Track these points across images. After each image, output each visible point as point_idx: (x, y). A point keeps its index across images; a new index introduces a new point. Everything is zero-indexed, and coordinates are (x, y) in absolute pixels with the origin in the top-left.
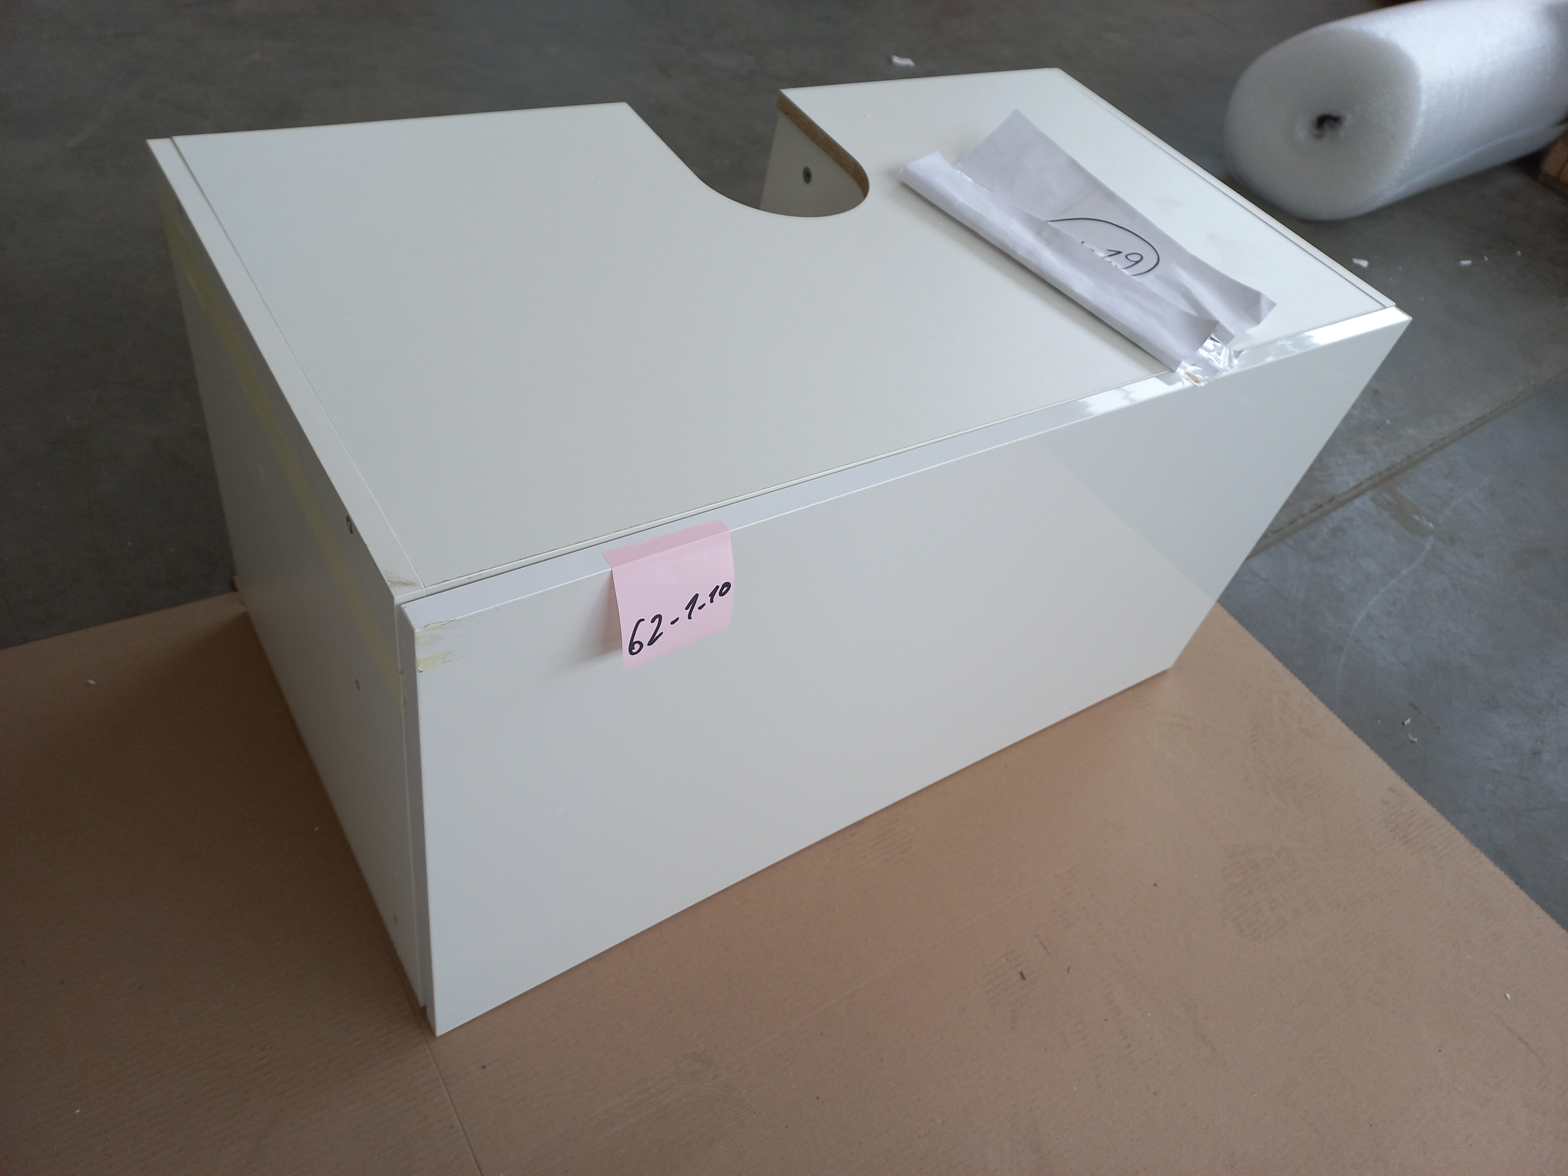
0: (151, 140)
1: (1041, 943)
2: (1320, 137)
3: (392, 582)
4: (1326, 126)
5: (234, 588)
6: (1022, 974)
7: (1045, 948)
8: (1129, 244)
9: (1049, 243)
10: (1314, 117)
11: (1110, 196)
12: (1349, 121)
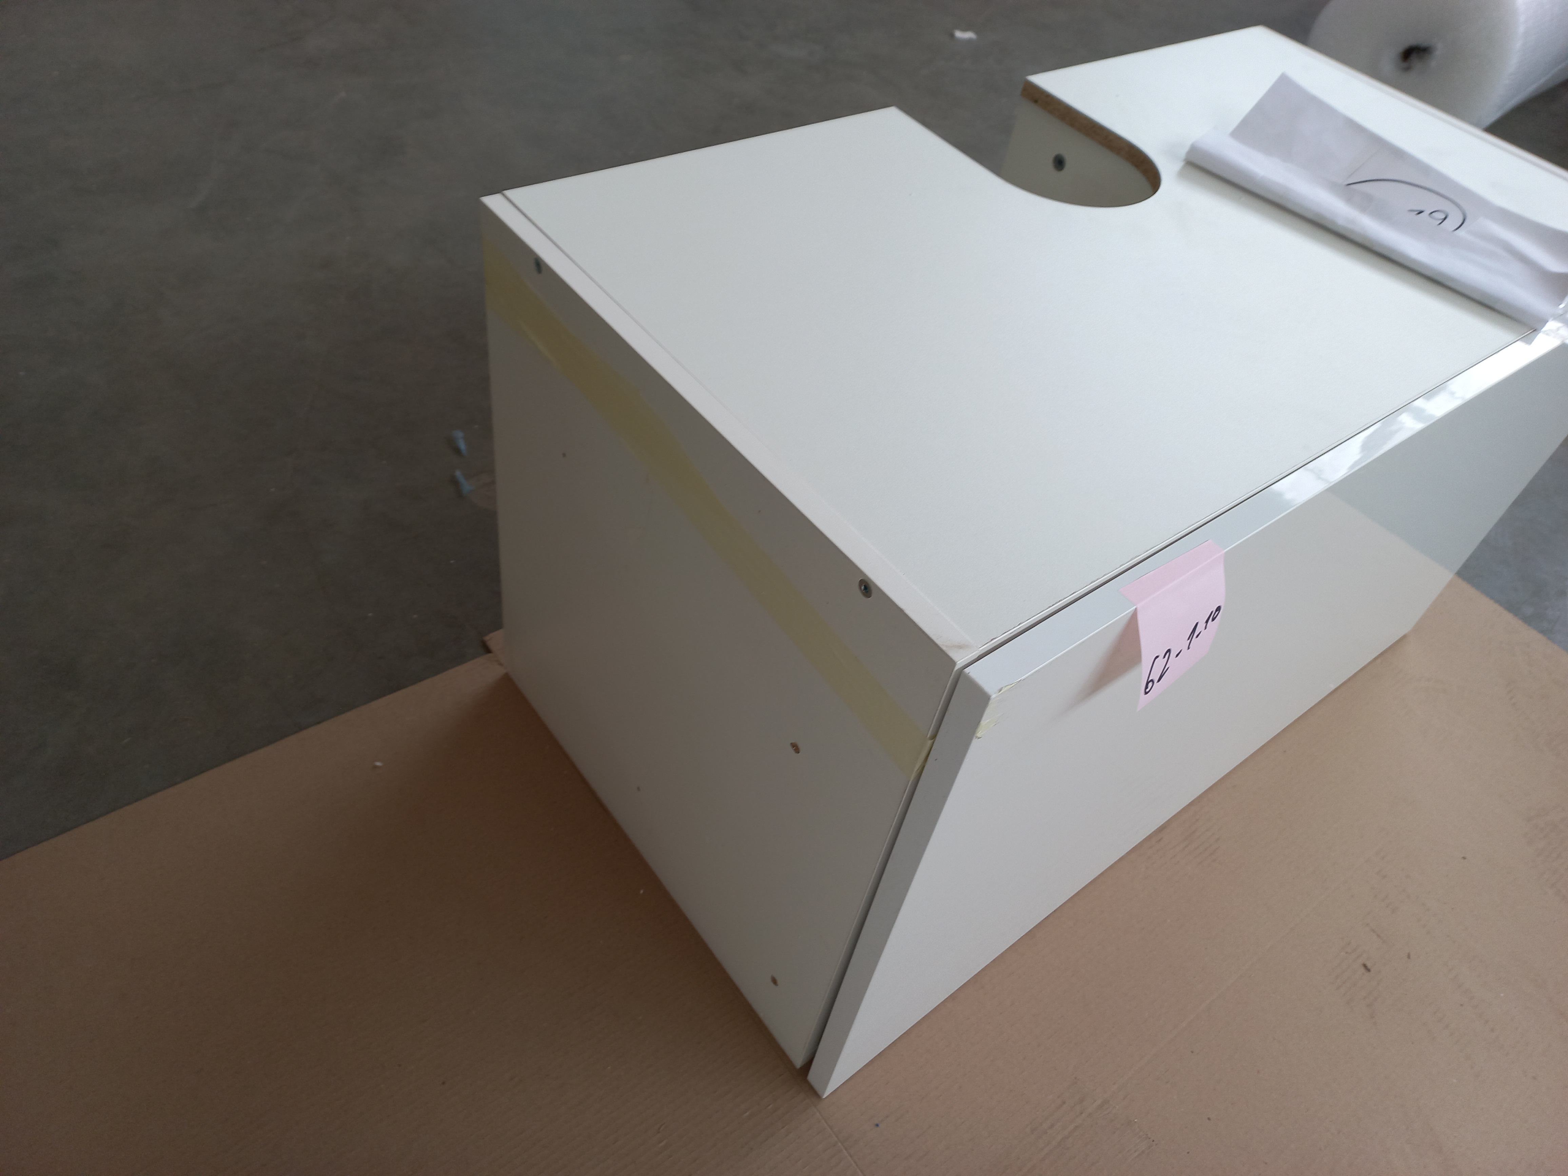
0: (483, 197)
1: (1373, 931)
2: (1407, 69)
3: (947, 646)
4: (1414, 57)
5: (488, 650)
6: (1365, 966)
7: (1379, 936)
8: (1430, 203)
9: (1363, 209)
10: (1401, 48)
11: (1398, 154)
12: (1440, 51)
